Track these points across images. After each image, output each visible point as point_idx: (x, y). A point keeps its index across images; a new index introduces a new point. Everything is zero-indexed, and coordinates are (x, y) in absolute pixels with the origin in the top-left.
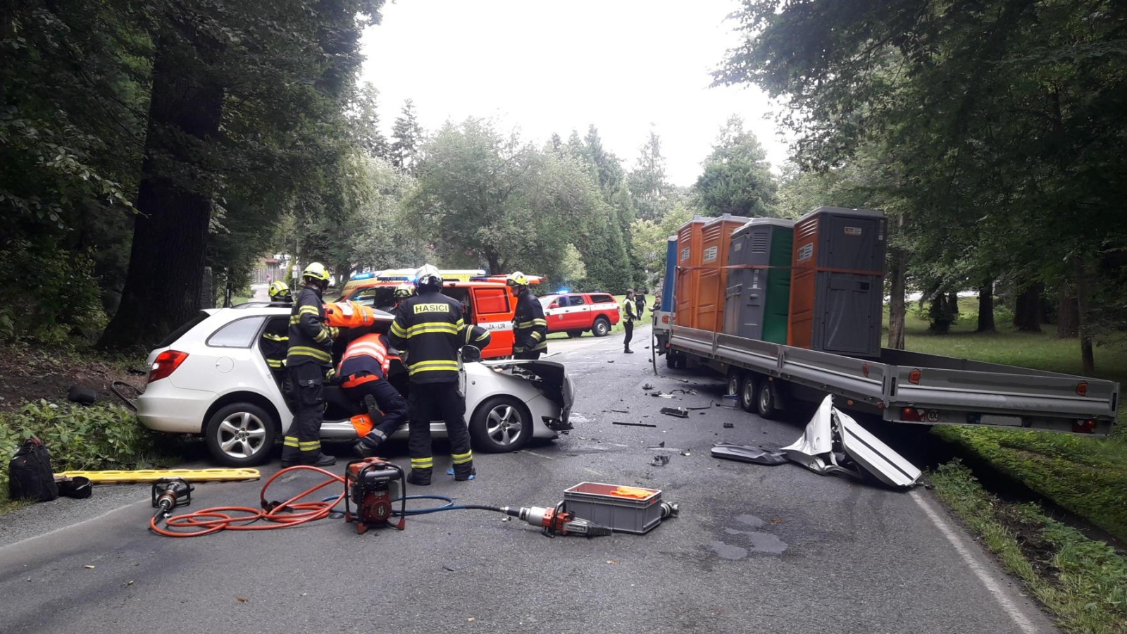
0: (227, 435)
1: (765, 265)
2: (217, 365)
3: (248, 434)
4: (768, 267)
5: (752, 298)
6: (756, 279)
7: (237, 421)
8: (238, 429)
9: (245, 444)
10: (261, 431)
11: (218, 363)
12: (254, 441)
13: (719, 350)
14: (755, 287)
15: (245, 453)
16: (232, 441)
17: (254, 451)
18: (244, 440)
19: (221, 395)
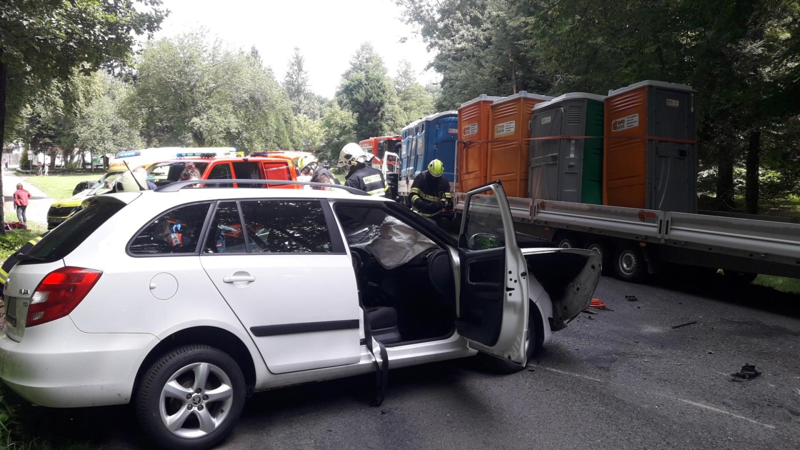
0: (173, 405)
1: (582, 135)
2: (151, 288)
3: (207, 397)
4: (584, 137)
5: (570, 166)
6: (572, 149)
7: (187, 378)
8: (191, 391)
9: (203, 413)
10: (224, 388)
11: (152, 285)
12: (215, 407)
13: (540, 215)
14: (572, 156)
15: (203, 430)
16: (182, 413)
17: (217, 422)
18: (200, 408)
19: (162, 339)
